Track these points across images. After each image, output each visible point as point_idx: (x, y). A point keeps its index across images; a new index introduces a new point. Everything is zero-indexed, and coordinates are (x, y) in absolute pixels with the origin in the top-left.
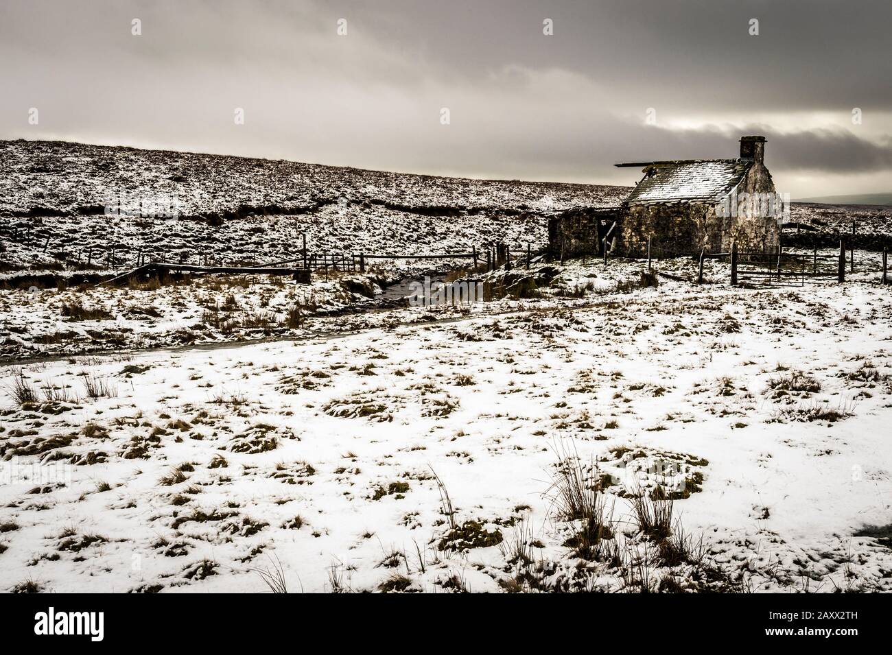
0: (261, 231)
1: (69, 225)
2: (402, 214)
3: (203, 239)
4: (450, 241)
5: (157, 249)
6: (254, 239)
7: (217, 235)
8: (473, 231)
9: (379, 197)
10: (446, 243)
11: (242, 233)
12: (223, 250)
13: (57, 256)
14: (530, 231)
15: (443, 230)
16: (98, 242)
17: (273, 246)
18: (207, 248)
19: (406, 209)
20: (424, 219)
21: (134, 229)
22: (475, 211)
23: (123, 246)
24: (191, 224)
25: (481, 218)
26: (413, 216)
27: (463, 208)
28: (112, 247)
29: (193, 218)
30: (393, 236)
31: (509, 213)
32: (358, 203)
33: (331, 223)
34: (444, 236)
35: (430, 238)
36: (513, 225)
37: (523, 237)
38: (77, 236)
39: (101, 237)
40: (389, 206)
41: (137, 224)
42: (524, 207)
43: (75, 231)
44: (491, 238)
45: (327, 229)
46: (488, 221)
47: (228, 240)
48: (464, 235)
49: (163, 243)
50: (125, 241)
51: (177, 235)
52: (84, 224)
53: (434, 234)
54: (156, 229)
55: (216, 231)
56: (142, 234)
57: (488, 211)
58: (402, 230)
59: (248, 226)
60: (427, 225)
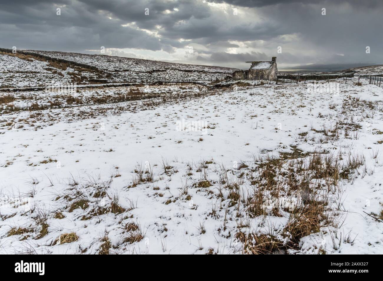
0: (159, 75)
1: (123, 74)
2: (182, 72)
3: (149, 77)
4: (192, 78)
5: (142, 79)
6: (159, 77)
7: (152, 76)
8: (195, 75)
9: (176, 68)
10: (191, 78)
11: (156, 75)
12: (154, 79)
13: (124, 80)
14: (206, 75)
15: (190, 75)
16: (131, 77)
17: (163, 78)
18: (151, 79)
19: (182, 71)
20: (186, 73)
21: (136, 75)
22: (195, 71)
23: (135, 78)
24: (146, 74)
25: (196, 73)
26: (184, 72)
27: (192, 70)
28: (133, 78)
29: (146, 72)
30: (182, 76)
31: (201, 72)
32: (173, 69)
33: (170, 73)
34: (191, 76)
35: (188, 77)
36: (203, 74)
37: (205, 77)
38: (126, 76)
39: (131, 76)
40: (178, 70)
41: (136, 74)
42: (203, 70)
43: (125, 75)
44: (199, 77)
45: (170, 75)
46: (198, 73)
47: (154, 77)
48: (194, 76)
49: (142, 77)
50: (135, 77)
51: (144, 76)
52: (126, 73)
53: (189, 76)
54: (140, 74)
55: (151, 75)
56: (138, 76)
57: (197, 71)
58: (183, 75)
59: (157, 74)
60: (187, 74)
